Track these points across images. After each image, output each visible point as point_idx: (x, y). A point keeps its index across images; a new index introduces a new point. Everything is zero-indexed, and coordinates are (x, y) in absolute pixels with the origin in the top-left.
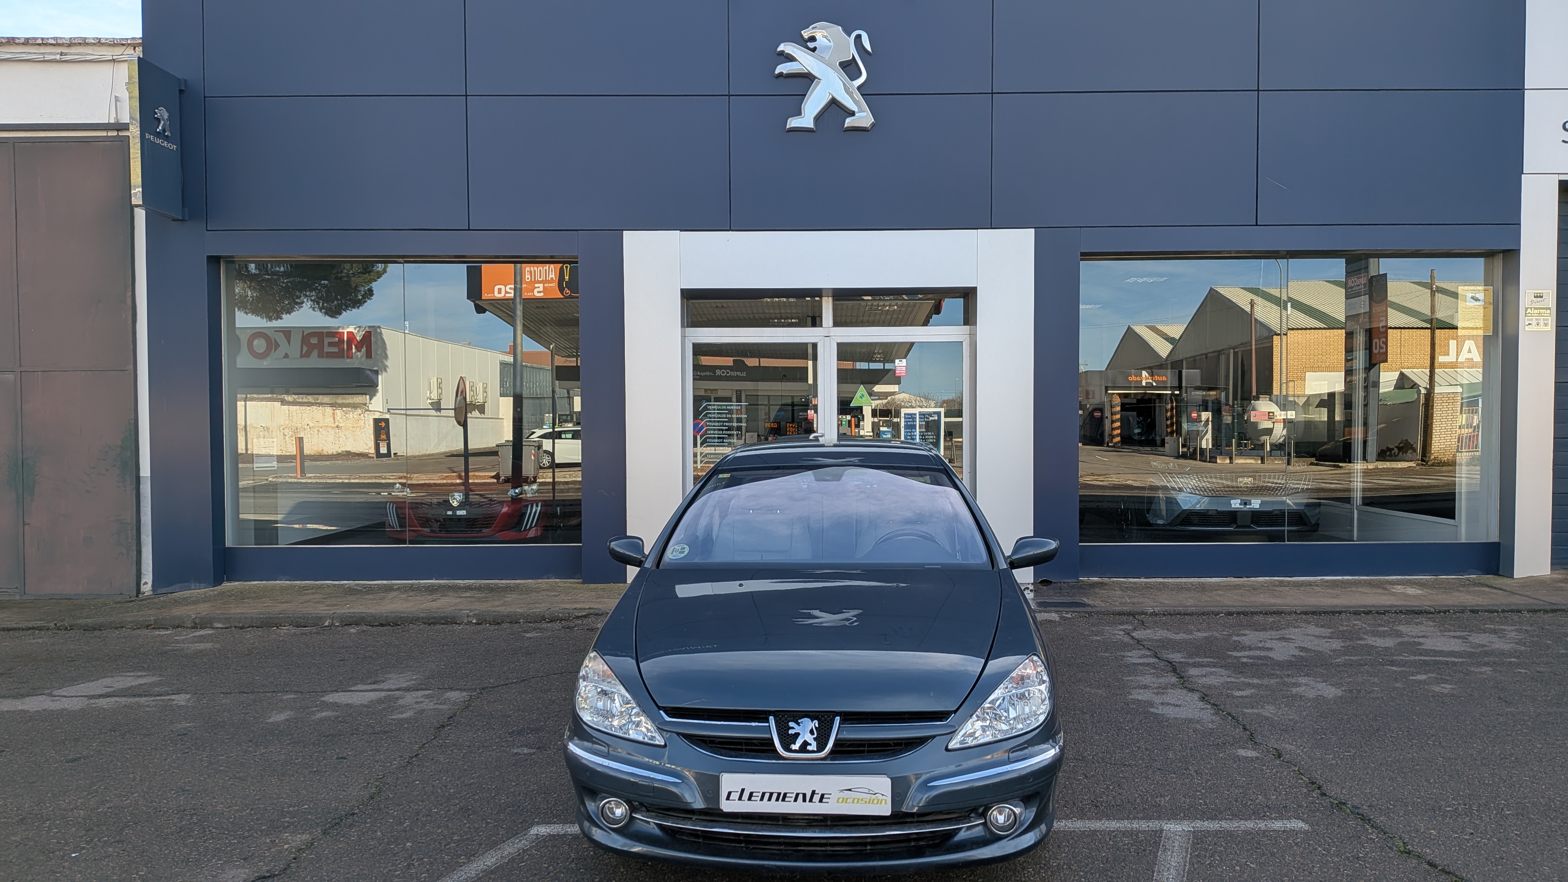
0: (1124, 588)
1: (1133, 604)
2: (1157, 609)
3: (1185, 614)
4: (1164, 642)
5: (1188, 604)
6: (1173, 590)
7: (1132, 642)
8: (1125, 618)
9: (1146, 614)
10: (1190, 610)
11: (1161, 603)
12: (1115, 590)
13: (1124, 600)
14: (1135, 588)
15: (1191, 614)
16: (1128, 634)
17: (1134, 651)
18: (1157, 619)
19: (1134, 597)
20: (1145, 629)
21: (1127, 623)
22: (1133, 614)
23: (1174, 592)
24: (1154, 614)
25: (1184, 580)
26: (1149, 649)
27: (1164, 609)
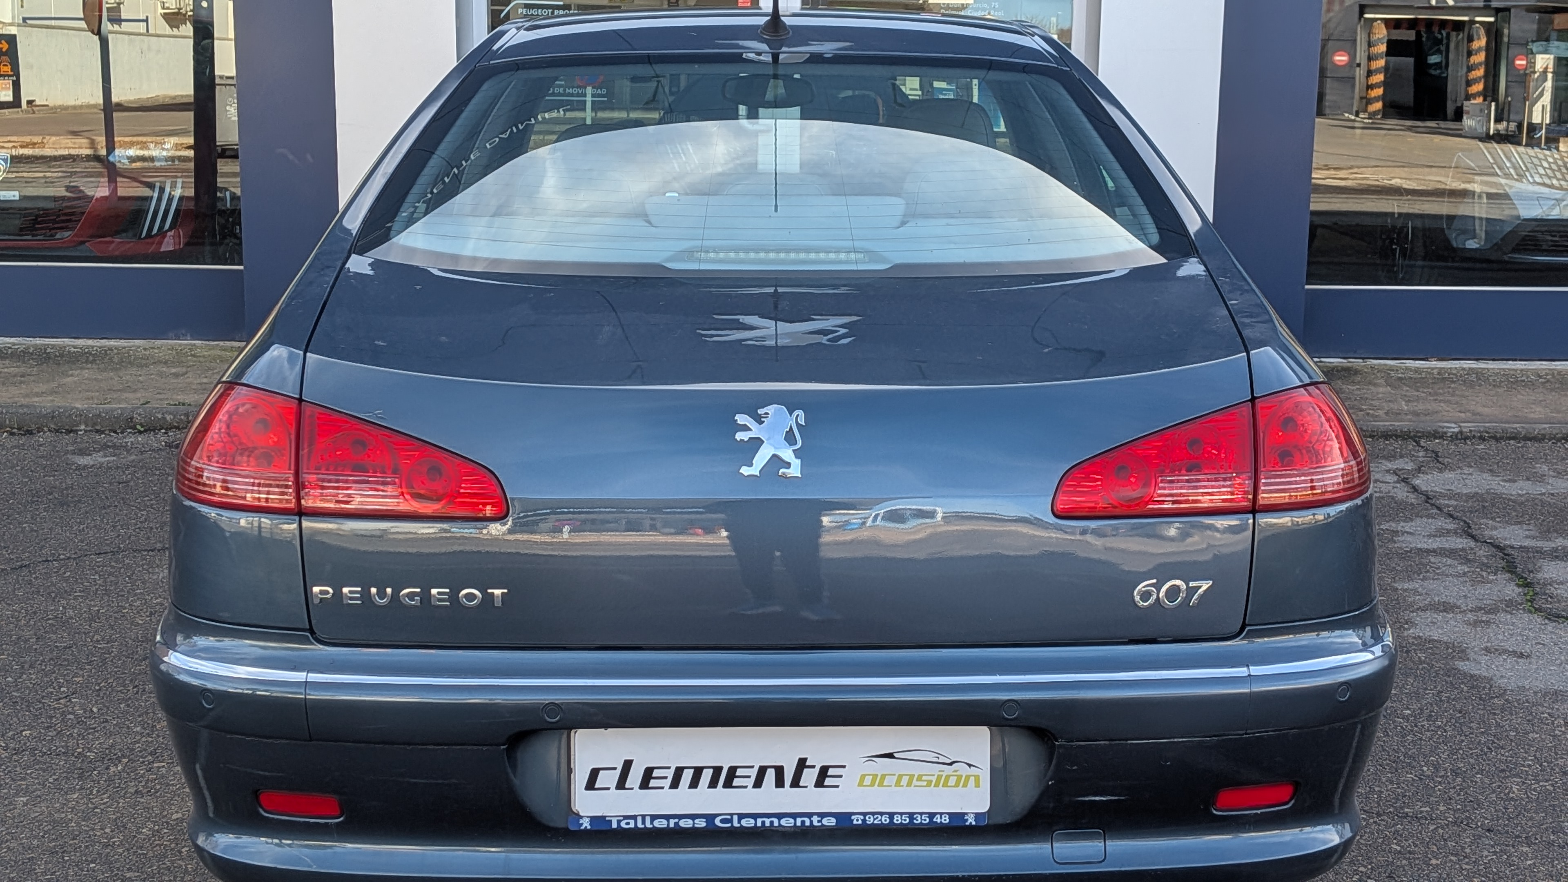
0: (1397, 381)
1: (1416, 414)
2: (1467, 427)
3: (1527, 438)
4: (1484, 500)
5: (1532, 416)
6: (1500, 387)
7: (1412, 498)
8: (1397, 444)
9: (1442, 436)
10: (1538, 429)
11: (1474, 414)
12: (1375, 385)
13: (1395, 406)
14: (1418, 381)
15: (1539, 439)
16: (1405, 480)
17: (1418, 521)
18: (1467, 447)
19: (1418, 399)
20: (1441, 471)
21: (1401, 457)
22: (1413, 437)
23: (1500, 390)
24: (1461, 437)
25: (1520, 365)
26: (1451, 516)
27: (1481, 426)
